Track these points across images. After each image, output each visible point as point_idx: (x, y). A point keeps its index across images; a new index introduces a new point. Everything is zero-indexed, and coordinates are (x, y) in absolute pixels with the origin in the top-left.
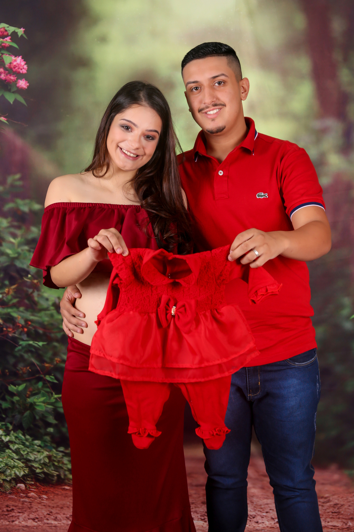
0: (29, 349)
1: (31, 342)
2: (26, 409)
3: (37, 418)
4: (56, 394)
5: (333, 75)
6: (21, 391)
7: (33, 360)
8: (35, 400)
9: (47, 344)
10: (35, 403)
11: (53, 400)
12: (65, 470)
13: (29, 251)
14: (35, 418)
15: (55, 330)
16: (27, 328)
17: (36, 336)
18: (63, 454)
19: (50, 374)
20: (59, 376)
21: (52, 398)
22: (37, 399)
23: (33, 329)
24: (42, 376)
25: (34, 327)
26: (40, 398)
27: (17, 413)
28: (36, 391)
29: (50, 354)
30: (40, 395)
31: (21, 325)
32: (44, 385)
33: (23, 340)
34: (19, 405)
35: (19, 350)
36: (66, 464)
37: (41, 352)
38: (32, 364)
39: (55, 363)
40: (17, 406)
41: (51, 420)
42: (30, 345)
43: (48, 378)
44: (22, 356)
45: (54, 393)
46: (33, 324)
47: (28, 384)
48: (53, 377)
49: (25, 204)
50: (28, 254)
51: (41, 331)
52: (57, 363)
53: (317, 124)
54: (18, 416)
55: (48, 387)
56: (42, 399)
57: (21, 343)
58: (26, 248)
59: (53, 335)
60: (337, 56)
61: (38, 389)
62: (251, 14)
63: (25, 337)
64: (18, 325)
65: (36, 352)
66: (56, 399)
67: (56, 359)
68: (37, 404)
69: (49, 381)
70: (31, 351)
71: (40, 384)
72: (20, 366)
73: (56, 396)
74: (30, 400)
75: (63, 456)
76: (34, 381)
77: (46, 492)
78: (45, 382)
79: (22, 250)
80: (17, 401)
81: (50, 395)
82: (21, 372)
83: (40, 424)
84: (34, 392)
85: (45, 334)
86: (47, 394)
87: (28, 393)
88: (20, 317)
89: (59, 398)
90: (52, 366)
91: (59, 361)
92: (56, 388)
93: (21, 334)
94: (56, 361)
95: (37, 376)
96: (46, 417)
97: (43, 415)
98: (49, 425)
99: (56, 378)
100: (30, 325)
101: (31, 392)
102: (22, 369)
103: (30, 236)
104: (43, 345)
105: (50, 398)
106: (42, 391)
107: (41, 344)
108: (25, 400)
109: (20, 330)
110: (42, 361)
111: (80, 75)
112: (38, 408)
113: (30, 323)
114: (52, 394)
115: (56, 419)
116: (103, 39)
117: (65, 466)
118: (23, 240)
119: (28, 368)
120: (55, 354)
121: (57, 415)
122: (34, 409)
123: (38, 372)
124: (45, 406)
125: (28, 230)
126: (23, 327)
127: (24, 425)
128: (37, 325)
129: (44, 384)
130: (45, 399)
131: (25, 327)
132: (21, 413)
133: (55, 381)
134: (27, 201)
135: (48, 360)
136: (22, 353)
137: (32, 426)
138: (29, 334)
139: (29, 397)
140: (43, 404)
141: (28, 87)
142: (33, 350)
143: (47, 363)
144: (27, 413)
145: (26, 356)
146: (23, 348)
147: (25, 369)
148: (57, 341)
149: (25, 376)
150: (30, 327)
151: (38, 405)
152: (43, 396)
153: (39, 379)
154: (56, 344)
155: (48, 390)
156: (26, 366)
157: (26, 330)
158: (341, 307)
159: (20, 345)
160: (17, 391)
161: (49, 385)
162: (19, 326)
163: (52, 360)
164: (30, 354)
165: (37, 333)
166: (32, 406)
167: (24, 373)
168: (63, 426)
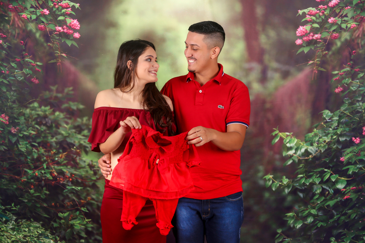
0: (72, 191)
1: (74, 187)
2: (68, 228)
3: (75, 233)
4: (87, 219)
5: (256, 38)
6: (66, 216)
7: (74, 198)
8: (74, 223)
9: (83, 189)
10: (74, 224)
11: (85, 223)
13: (75, 133)
14: (73, 233)
15: (89, 180)
16: (72, 178)
17: (76, 184)
19: (84, 207)
20: (89, 208)
21: (85, 221)
22: (76, 222)
23: (75, 179)
24: (79, 208)
25: (76, 178)
26: (77, 221)
27: (63, 230)
28: (75, 217)
29: (84, 194)
30: (77, 219)
31: (68, 177)
32: (80, 214)
33: (69, 186)
34: (64, 225)
35: (66, 192)
37: (79, 193)
38: (74, 200)
39: (88, 200)
40: (63, 226)
41: (83, 235)
42: (73, 189)
43: (82, 209)
44: (68, 196)
45: (86, 218)
46: (75, 176)
47: (70, 212)
48: (86, 209)
49: (74, 105)
50: (74, 134)
51: (80, 181)
52: (89, 200)
53: (247, 66)
54: (63, 232)
55: (82, 215)
56: (78, 222)
57: (68, 187)
58: (74, 131)
59: (87, 183)
60: (259, 28)
61: (76, 216)
62: (211, 2)
63: (70, 184)
64: (66, 176)
65: (76, 193)
66: (87, 222)
67: (88, 198)
68: (75, 225)
69: (83, 211)
70: (73, 193)
71: (78, 213)
72: (66, 201)
73: (87, 220)
74: (71, 222)
76: (74, 211)
78: (81, 211)
79: (71, 132)
80: (63, 223)
81: (83, 219)
82: (66, 205)
83: (76, 237)
84: (74, 218)
85: (82, 182)
86: (81, 219)
87: (70, 218)
88: (67, 172)
89: (89, 221)
90: (86, 202)
91: (90, 199)
92: (87, 215)
93: (68, 182)
94: (88, 199)
95: (76, 207)
96: (80, 233)
97: (78, 231)
98: (82, 238)
99: (88, 209)
100: (73, 177)
101: (72, 217)
102: (67, 203)
103: (77, 124)
104: (81, 189)
105: (83, 222)
106: (79, 217)
107: (79, 188)
108: (68, 222)
109: (67, 179)
110: (80, 199)
111: (111, 32)
112: (76, 227)
113: (73, 175)
114: (85, 219)
115: (86, 234)
116: (125, 12)
118: (72, 126)
119: (71, 203)
120: (88, 195)
121: (88, 232)
122: (73, 228)
123: (77, 205)
124: (80, 226)
125: (75, 120)
126: (69, 178)
127: (66, 237)
128: (78, 177)
129: (80, 212)
130: (80, 222)
131: (70, 178)
132: (65, 230)
133: (87, 211)
134: (76, 103)
135: (83, 198)
136: (68, 194)
137: (71, 238)
138: (73, 182)
139: (70, 221)
140: (79, 225)
141: (80, 37)
142: (75, 192)
143: (83, 200)
144: (69, 230)
145: (70, 195)
146: (69, 190)
147: (69, 203)
148: (90, 187)
149: (69, 207)
150: (73, 178)
151: (76, 226)
152: (79, 220)
153: (77, 210)
154: (88, 188)
155: (82, 216)
156: (70, 202)
157: (71, 179)
158: (258, 171)
159: (67, 189)
160: (64, 217)
161: (83, 213)
162: (67, 177)
163: (86, 198)
164: (72, 194)
165: (77, 181)
166: (72, 226)
167: (68, 206)
168: (91, 239)
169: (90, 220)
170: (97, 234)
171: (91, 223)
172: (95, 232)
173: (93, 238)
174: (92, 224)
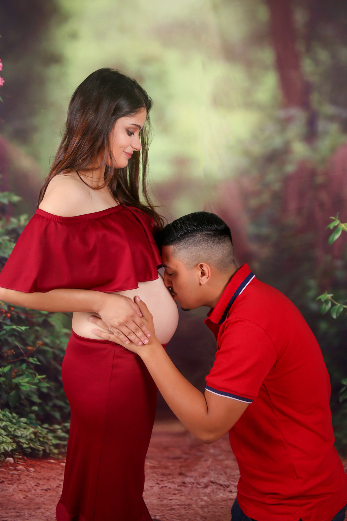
0: (13, 333)
1: (14, 327)
2: (12, 389)
3: (23, 397)
4: (39, 375)
5: (297, 66)
6: (7, 372)
7: (17, 344)
8: (20, 381)
9: (30, 329)
10: (20, 383)
11: (36, 381)
12: (50, 445)
13: (10, 241)
14: (20, 397)
15: (37, 315)
16: (10, 313)
17: (19, 321)
18: (48, 431)
19: (32, 357)
20: (41, 358)
21: (36, 379)
22: (22, 380)
23: (16, 314)
24: (26, 358)
25: (17, 313)
26: (24, 379)
27: (4, 393)
28: (21, 373)
29: (32, 338)
30: (24, 376)
31: (4, 311)
32: (28, 367)
33: (7, 325)
34: (6, 386)
35: (4, 335)
36: (51, 440)
37: (24, 336)
38: (16, 347)
39: (37, 346)
40: (4, 386)
41: (36, 399)
42: (13, 329)
43: (31, 360)
44: (6, 340)
45: (37, 374)
46: (16, 310)
47: (13, 365)
48: (36, 359)
49: (4, 197)
50: (8, 243)
51: (23, 316)
52: (39, 346)
53: (282, 114)
54: (5, 396)
55: (31, 369)
56: (26, 380)
57: (5, 327)
58: (7, 238)
59: (34, 320)
61: (22, 370)
62: (215, 8)
63: (8, 322)
64: (2, 310)
65: (19, 336)
66: (39, 379)
67: (38, 342)
68: (22, 384)
69: (32, 363)
70: (15, 335)
71: (24, 366)
72: (5, 349)
73: (39, 377)
74: (15, 381)
75: (48, 432)
76: (18, 363)
77: (33, 465)
78: (29, 364)
79: (3, 240)
80: (3, 382)
81: (33, 375)
82: (6, 355)
83: (25, 402)
84: (19, 373)
85: (27, 319)
86: (30, 375)
87: (13, 374)
89: (43, 379)
90: (35, 349)
91: (41, 344)
92: (39, 369)
93: (4, 319)
94: (39, 344)
95: (21, 358)
96: (30, 396)
97: (28, 394)
98: (33, 404)
99: (39, 360)
100: (12, 311)
101: (15, 373)
102: (6, 352)
103: (10, 227)
104: (26, 329)
105: (34, 379)
106: (26, 373)
107: (23, 328)
108: (11, 381)
109: (4, 315)
110: (26, 344)
111: (54, 71)
112: (23, 388)
113: (12, 309)
114: (35, 375)
115: (40, 398)
116: (74, 36)
117: (50, 441)
118: (3, 231)
119: (12, 351)
120: (37, 338)
121: (42, 395)
122: (19, 389)
123: (22, 354)
124: (29, 386)
125: (8, 221)
126: (6, 312)
127: (10, 403)
128: (19, 311)
129: (28, 365)
130: (29, 380)
131: (8, 313)
132: (8, 393)
133: (38, 363)
134: (6, 193)
135: (31, 344)
136: (6, 337)
137: (18, 404)
138: (12, 319)
139: (14, 378)
140: (27, 385)
141: (4, 84)
142: (17, 334)
143: (30, 346)
144: (13, 393)
145: (10, 340)
146: (7, 332)
147: (9, 352)
148: (39, 325)
149: (10, 358)
150: (13, 313)
151: (23, 386)
152: (28, 377)
153: (23, 361)
154: (37, 328)
155: (32, 371)
156: (11, 349)
157: (9, 315)
158: (307, 288)
159: (4, 330)
160: (3, 372)
161: (32, 366)
162: (3, 312)
163: (34, 343)
164: (13, 338)
165: (19, 318)
166: (17, 386)
167: (8, 356)
168: (47, 405)
169: (44, 376)
170: (57, 398)
171: (45, 380)
172: (53, 394)
173: (51, 404)
174: (47, 382)
